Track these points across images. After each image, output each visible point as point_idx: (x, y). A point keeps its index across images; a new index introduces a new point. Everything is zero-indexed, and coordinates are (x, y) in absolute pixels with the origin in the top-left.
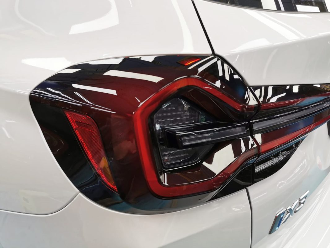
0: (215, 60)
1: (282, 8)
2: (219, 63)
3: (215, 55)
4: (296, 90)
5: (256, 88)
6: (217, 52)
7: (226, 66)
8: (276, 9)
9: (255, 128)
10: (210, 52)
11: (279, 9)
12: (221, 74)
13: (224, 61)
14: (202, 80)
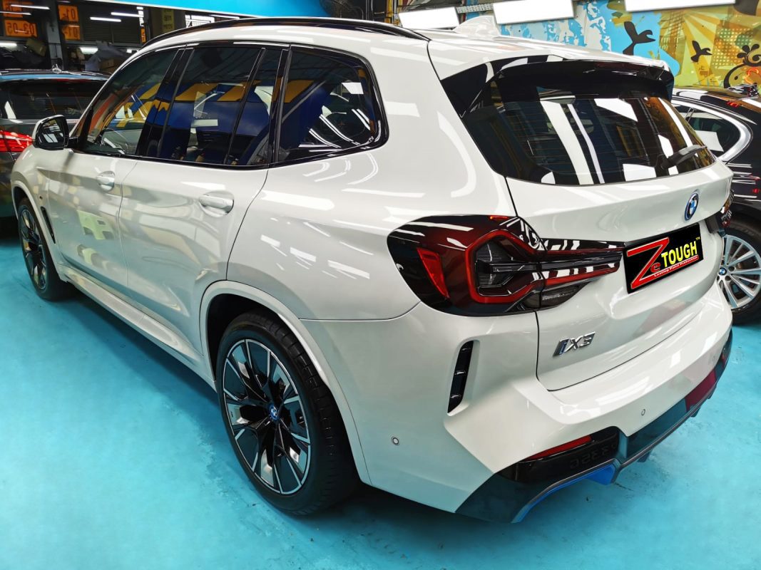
0: (519, 219)
1: (601, 180)
2: (522, 222)
3: (519, 217)
4: (576, 245)
5: (545, 240)
6: (519, 215)
7: (526, 226)
8: (592, 183)
9: (543, 267)
10: (515, 215)
11: (596, 181)
12: (523, 230)
13: (525, 222)
14: (509, 232)
